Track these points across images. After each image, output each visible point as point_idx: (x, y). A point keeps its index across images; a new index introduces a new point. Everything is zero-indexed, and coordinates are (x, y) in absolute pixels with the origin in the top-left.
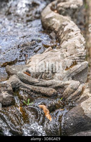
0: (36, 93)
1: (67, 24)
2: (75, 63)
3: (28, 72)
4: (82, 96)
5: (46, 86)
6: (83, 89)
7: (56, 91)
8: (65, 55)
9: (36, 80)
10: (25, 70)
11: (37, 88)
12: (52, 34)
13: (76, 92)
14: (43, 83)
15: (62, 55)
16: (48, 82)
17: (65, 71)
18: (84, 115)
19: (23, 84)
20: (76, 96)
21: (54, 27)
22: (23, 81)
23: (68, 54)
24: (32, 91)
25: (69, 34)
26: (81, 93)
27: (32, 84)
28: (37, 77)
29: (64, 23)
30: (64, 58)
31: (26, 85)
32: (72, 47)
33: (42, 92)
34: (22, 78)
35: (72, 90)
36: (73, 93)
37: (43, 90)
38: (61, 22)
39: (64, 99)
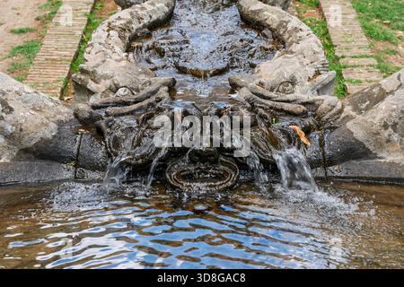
0: (277, 110)
1: (289, 21)
2: (318, 73)
3: (261, 84)
4: (343, 115)
5: (288, 101)
6: (343, 107)
7: (305, 109)
8: (305, 63)
9: (273, 94)
10: (257, 81)
11: (279, 105)
12: (266, 32)
13: (334, 110)
14: (283, 99)
15: (301, 63)
16: (290, 97)
17: (308, 83)
18: (354, 138)
19: (258, 99)
20: (335, 114)
21: (268, 22)
22: (256, 94)
23: (307, 61)
24: (271, 108)
25: (298, 35)
26: (341, 111)
27: (269, 98)
28: (272, 90)
29: (284, 19)
30: (304, 66)
31: (263, 101)
32: (310, 53)
33: (285, 109)
34: (255, 91)
35: (330, 108)
36: (330, 111)
37: (287, 106)
38: (279, 17)
39: (319, 119)
